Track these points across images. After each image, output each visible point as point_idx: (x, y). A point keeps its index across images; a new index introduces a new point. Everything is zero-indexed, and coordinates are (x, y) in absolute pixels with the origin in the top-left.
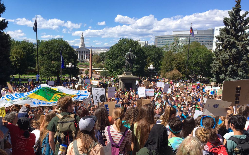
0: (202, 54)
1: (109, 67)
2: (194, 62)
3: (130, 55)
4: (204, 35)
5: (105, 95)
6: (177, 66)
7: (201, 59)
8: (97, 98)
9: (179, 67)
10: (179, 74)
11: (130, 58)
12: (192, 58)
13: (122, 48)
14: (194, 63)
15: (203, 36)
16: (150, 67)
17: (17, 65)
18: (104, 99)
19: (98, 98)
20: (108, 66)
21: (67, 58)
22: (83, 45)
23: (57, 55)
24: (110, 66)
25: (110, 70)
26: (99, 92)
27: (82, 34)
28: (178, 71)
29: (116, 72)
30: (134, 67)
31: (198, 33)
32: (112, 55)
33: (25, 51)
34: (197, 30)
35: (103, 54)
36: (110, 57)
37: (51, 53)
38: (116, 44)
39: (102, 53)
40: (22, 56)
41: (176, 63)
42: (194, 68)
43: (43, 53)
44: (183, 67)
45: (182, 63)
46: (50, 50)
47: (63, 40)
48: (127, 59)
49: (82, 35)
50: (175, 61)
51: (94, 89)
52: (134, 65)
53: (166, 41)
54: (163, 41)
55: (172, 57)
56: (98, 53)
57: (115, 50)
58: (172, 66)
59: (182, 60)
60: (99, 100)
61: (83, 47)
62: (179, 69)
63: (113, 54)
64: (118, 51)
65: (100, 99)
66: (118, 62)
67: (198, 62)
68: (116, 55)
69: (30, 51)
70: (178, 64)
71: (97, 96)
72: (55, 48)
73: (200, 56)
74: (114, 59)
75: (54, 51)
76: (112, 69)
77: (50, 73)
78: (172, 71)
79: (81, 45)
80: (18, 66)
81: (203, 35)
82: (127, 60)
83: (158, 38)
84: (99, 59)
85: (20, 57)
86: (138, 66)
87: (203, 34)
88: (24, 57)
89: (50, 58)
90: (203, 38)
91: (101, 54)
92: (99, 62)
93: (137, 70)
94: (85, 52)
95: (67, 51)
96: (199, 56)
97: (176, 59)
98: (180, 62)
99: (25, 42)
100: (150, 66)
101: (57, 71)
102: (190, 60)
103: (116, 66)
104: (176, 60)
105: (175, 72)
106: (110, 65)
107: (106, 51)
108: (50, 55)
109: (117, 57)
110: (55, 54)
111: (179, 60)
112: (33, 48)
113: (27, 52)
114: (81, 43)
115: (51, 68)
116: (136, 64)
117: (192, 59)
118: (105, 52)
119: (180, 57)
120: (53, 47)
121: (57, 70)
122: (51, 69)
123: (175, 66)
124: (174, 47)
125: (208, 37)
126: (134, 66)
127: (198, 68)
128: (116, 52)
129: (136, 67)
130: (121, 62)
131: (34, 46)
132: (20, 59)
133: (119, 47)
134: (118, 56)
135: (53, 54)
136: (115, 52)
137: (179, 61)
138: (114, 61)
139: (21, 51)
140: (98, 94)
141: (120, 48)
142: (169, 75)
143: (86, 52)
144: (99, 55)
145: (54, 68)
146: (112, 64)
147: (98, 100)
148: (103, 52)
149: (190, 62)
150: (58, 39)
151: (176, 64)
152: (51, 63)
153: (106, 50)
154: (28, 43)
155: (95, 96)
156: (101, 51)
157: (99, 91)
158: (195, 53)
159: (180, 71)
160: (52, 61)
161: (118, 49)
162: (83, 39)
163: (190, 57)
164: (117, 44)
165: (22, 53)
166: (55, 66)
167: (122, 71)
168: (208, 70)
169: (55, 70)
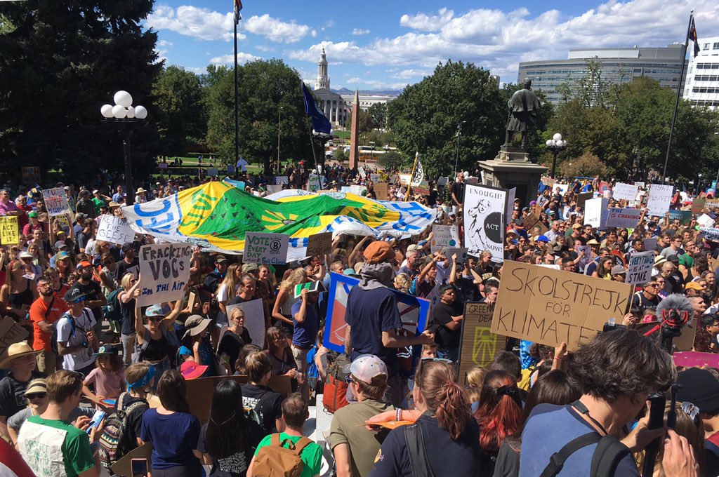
0: (667, 111)
1: (407, 142)
2: (644, 133)
3: (527, 98)
4: (659, 61)
5: (503, 213)
6: (594, 145)
7: (663, 124)
8: (475, 221)
9: (600, 148)
10: (598, 166)
11: (525, 108)
12: (637, 121)
13: (444, 90)
14: (642, 136)
15: (656, 66)
16: (553, 141)
17: (159, 130)
18: (499, 228)
19: (480, 223)
20: (404, 138)
21: (293, 114)
22: (325, 82)
23: (267, 106)
24: (408, 138)
25: (409, 151)
26: (485, 203)
27: (322, 53)
28: (596, 158)
29: (425, 155)
30: (475, 144)
31: (639, 55)
32: (417, 109)
33: (179, 93)
34: (637, 48)
35: (377, 108)
36: (411, 115)
37: (253, 100)
38: (427, 79)
39: (375, 104)
40: (173, 108)
41: (591, 134)
42: (642, 150)
43: (230, 100)
44: (610, 148)
45: (609, 136)
46: (248, 90)
47: (283, 65)
48: (515, 110)
49: (324, 56)
50: (589, 130)
51: (473, 191)
52: (477, 138)
53: (551, 75)
54: (543, 75)
55: (581, 118)
56: (364, 105)
57: (425, 93)
58: (579, 142)
59: (608, 128)
60: (483, 231)
61: (324, 87)
62: (600, 153)
63: (419, 107)
64: (433, 97)
65: (485, 227)
66: (433, 127)
67: (653, 134)
68: (426, 110)
69: (193, 94)
70: (597, 139)
71: (476, 216)
72: (263, 85)
73: (662, 118)
74: (422, 121)
75: (260, 96)
76: (413, 146)
77: (247, 153)
78: (581, 157)
79: (320, 83)
80: (162, 133)
81: (653, 60)
82: (517, 115)
83: (527, 67)
84: (368, 122)
85: (168, 108)
86: (487, 141)
87: (656, 58)
88: (177, 108)
89: (250, 114)
90: (655, 69)
91: (373, 107)
92: (367, 129)
93: (484, 152)
94: (329, 102)
95: (295, 96)
96: (658, 117)
97: (590, 123)
98: (603, 133)
99: (177, 70)
100: (552, 139)
101: (265, 148)
102: (632, 127)
103: (424, 138)
104: (591, 126)
105: (589, 159)
106: (409, 135)
107: (385, 101)
108: (248, 103)
109: (429, 116)
110: (263, 103)
111: (600, 126)
112: (197, 86)
113: (183, 96)
114: (319, 77)
115: (249, 139)
116: (481, 136)
117: (638, 125)
118: (382, 102)
119: (603, 120)
120: (258, 83)
121: (266, 145)
122: (252, 143)
123: (588, 145)
124: (587, 89)
125: (667, 67)
126: (477, 141)
127: (654, 150)
128: (427, 99)
129: (481, 144)
130: (441, 128)
131: (199, 83)
132: (168, 113)
133: (436, 87)
134: (432, 111)
135: (256, 102)
136: (424, 102)
137: (600, 129)
138: (422, 127)
139: (170, 92)
140: (481, 209)
141: (440, 91)
142: (571, 169)
143: (332, 103)
144: (366, 110)
145: (258, 140)
146: (417, 132)
147: (478, 231)
148: (377, 102)
149: (633, 134)
150: (269, 62)
151: (591, 138)
152: (251, 128)
153: (387, 97)
154: (183, 74)
155: (471, 214)
156: (371, 101)
157: (487, 199)
158: (646, 108)
159: (602, 159)
160: (253, 122)
161: (434, 92)
162: (324, 66)
163: (633, 119)
164: (429, 77)
165: (171, 98)
166: (262, 136)
167: (442, 153)
168: (681, 157)
169: (262, 145)
